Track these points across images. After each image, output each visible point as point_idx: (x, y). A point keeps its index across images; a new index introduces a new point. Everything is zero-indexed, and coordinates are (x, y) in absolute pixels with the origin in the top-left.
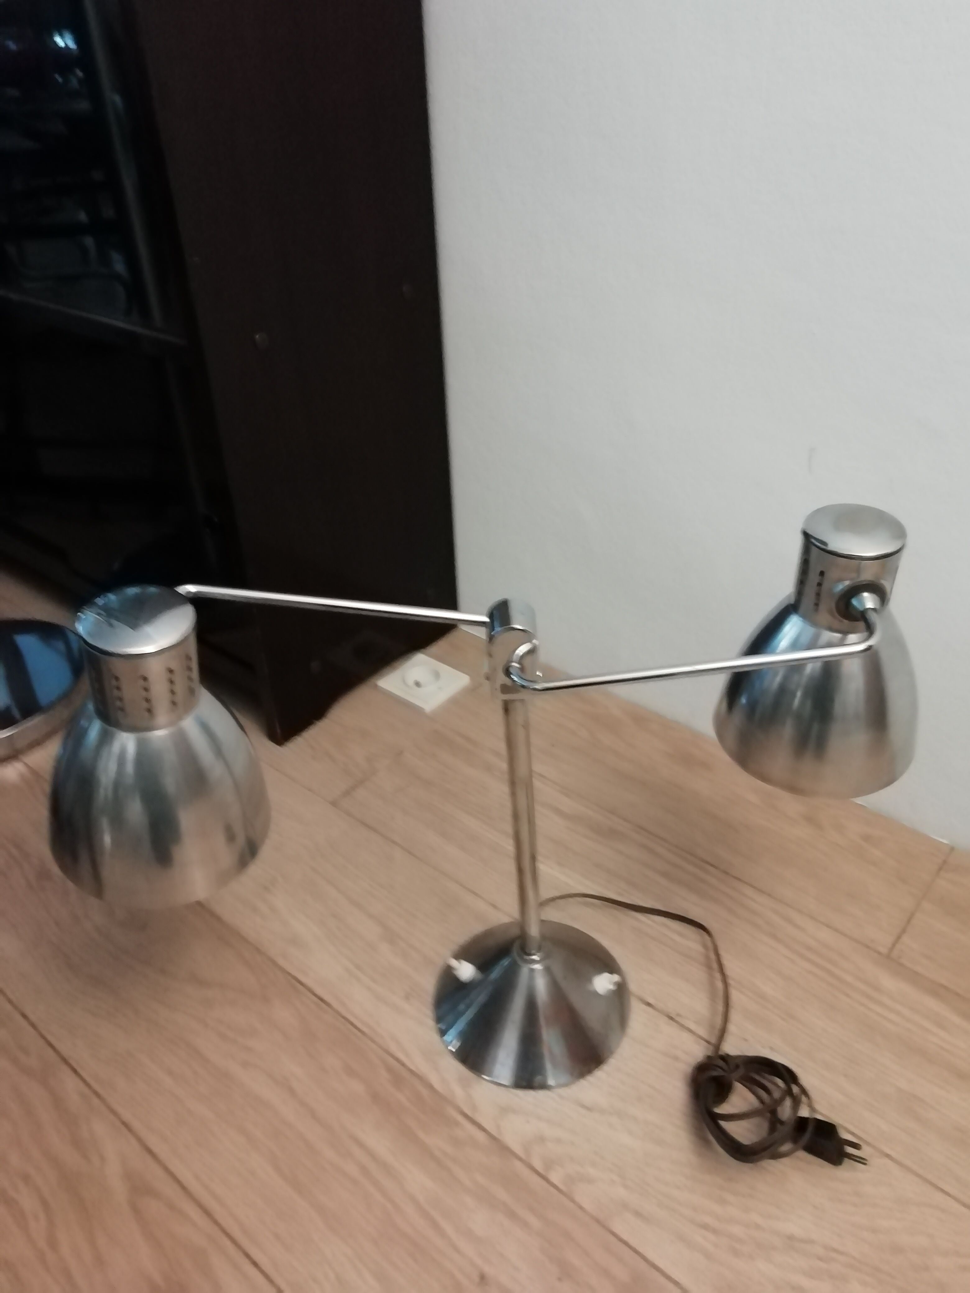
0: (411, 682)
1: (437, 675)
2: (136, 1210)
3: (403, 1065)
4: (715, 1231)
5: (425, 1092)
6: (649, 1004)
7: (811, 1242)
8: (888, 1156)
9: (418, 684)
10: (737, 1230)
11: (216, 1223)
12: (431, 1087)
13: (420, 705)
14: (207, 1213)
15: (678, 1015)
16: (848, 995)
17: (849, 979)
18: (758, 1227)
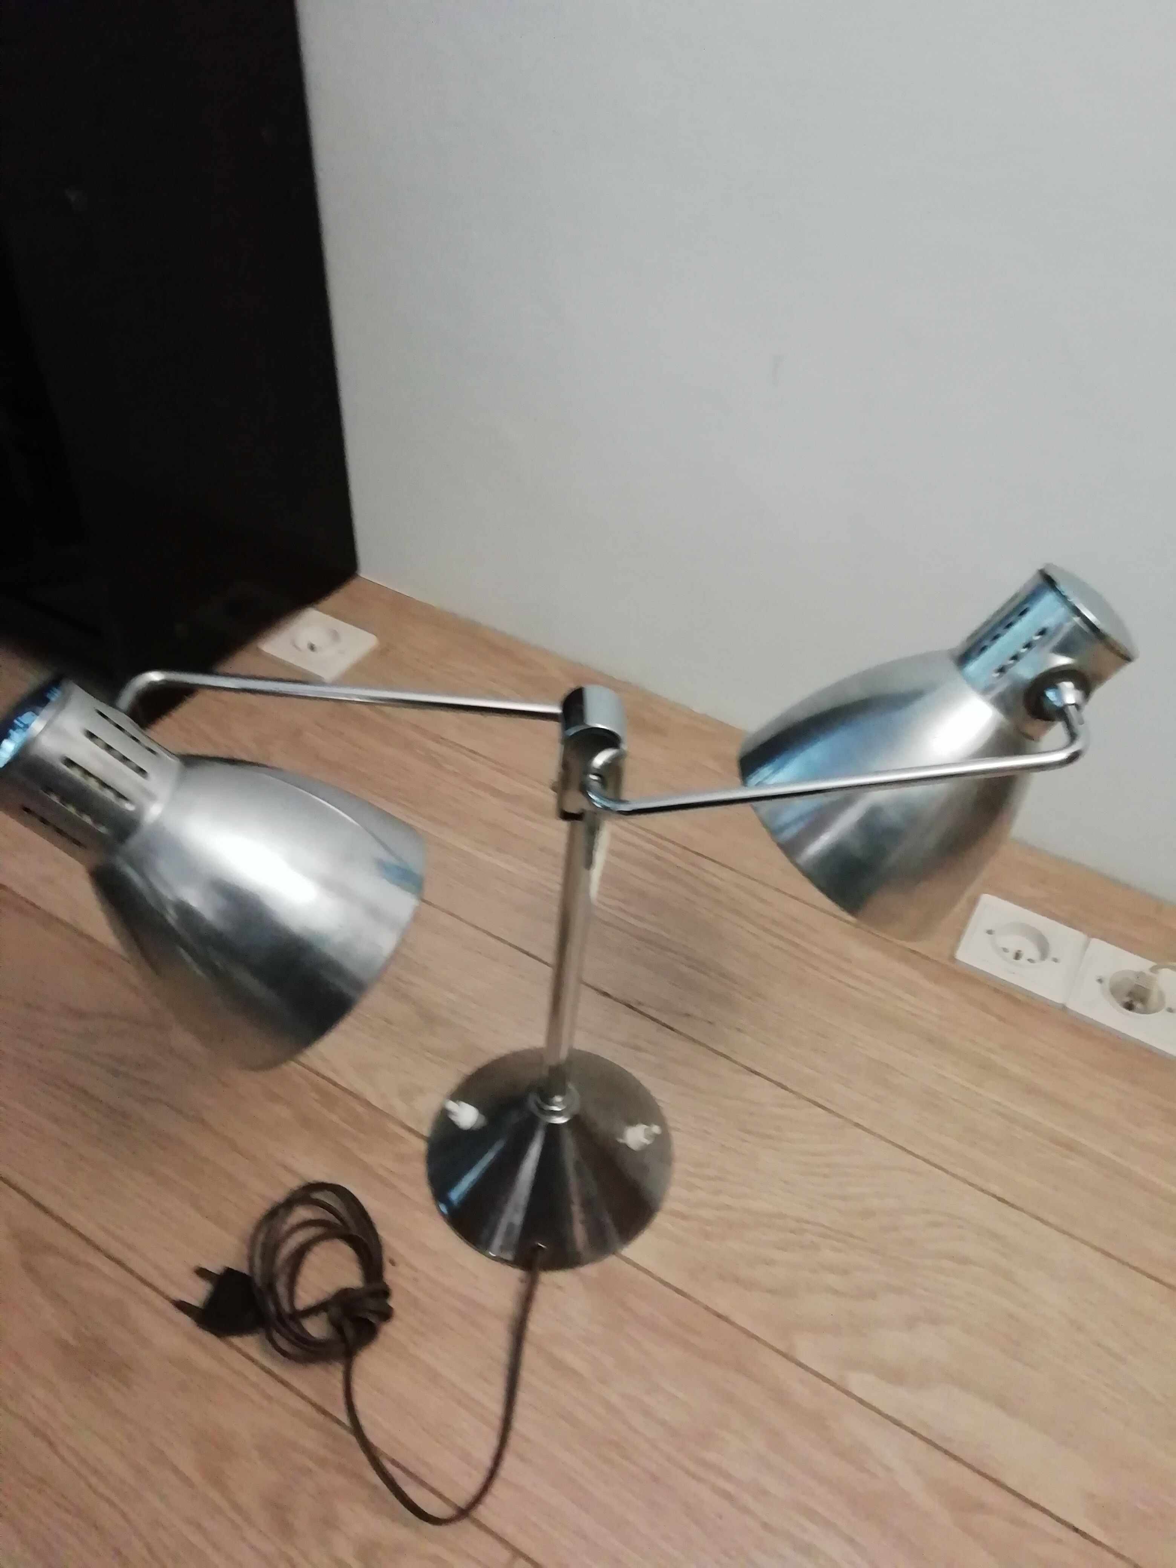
0: (303, 644)
1: (335, 636)
2: (30, 1269)
3: (335, 1084)
4: (684, 1217)
5: (360, 1109)
6: (606, 994)
7: (782, 1216)
8: (857, 1125)
9: (312, 648)
10: (706, 1213)
11: (131, 1271)
12: (368, 1104)
13: (319, 674)
14: (119, 1263)
15: (640, 1003)
16: (816, 969)
17: (816, 950)
18: (729, 1208)
